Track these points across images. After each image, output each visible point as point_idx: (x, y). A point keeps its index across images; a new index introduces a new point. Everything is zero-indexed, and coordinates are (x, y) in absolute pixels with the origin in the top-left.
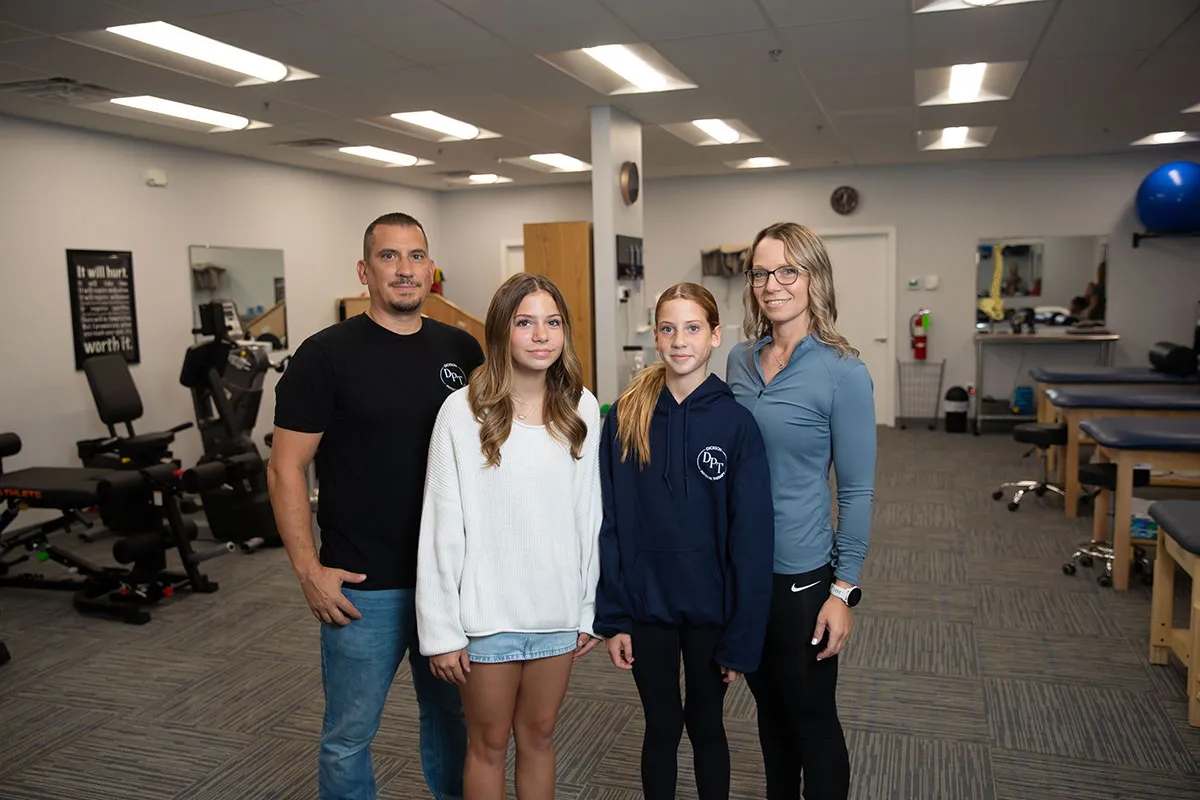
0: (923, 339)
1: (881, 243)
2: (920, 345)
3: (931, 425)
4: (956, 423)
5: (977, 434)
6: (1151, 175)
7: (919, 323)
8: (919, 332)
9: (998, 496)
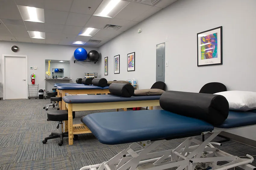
0: (34, 80)
1: (24, 59)
2: (33, 81)
3: (36, 98)
4: (41, 97)
5: (45, 99)
6: (76, 49)
7: (33, 76)
8: (33, 78)
9: (44, 108)
